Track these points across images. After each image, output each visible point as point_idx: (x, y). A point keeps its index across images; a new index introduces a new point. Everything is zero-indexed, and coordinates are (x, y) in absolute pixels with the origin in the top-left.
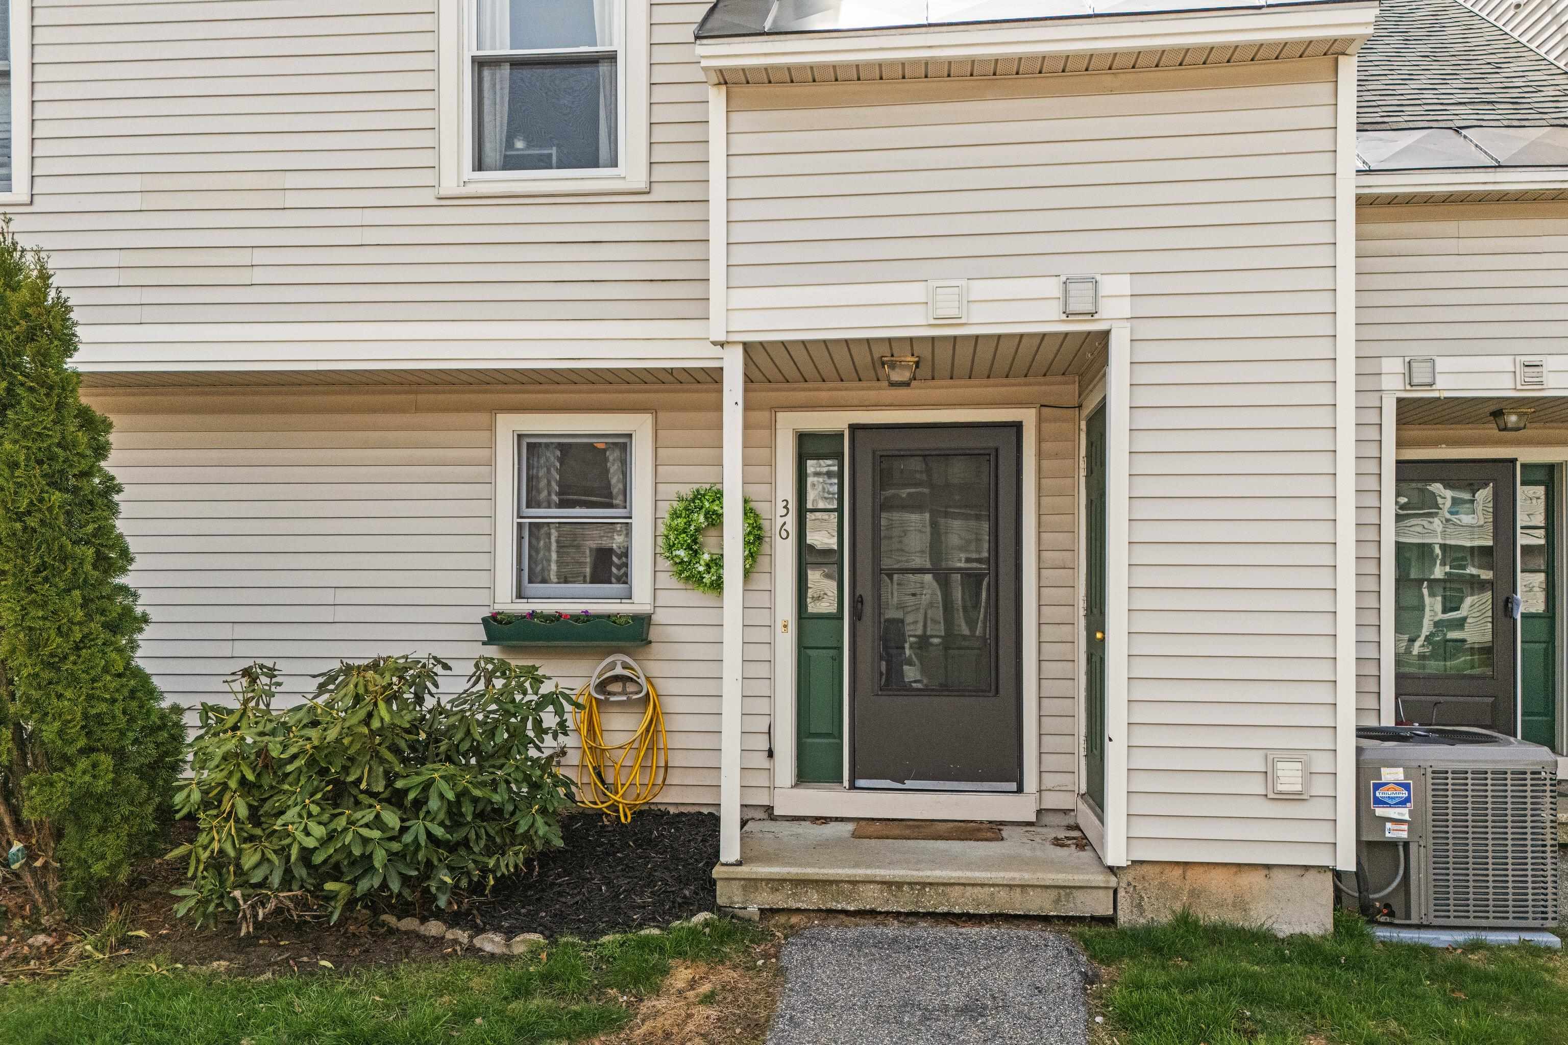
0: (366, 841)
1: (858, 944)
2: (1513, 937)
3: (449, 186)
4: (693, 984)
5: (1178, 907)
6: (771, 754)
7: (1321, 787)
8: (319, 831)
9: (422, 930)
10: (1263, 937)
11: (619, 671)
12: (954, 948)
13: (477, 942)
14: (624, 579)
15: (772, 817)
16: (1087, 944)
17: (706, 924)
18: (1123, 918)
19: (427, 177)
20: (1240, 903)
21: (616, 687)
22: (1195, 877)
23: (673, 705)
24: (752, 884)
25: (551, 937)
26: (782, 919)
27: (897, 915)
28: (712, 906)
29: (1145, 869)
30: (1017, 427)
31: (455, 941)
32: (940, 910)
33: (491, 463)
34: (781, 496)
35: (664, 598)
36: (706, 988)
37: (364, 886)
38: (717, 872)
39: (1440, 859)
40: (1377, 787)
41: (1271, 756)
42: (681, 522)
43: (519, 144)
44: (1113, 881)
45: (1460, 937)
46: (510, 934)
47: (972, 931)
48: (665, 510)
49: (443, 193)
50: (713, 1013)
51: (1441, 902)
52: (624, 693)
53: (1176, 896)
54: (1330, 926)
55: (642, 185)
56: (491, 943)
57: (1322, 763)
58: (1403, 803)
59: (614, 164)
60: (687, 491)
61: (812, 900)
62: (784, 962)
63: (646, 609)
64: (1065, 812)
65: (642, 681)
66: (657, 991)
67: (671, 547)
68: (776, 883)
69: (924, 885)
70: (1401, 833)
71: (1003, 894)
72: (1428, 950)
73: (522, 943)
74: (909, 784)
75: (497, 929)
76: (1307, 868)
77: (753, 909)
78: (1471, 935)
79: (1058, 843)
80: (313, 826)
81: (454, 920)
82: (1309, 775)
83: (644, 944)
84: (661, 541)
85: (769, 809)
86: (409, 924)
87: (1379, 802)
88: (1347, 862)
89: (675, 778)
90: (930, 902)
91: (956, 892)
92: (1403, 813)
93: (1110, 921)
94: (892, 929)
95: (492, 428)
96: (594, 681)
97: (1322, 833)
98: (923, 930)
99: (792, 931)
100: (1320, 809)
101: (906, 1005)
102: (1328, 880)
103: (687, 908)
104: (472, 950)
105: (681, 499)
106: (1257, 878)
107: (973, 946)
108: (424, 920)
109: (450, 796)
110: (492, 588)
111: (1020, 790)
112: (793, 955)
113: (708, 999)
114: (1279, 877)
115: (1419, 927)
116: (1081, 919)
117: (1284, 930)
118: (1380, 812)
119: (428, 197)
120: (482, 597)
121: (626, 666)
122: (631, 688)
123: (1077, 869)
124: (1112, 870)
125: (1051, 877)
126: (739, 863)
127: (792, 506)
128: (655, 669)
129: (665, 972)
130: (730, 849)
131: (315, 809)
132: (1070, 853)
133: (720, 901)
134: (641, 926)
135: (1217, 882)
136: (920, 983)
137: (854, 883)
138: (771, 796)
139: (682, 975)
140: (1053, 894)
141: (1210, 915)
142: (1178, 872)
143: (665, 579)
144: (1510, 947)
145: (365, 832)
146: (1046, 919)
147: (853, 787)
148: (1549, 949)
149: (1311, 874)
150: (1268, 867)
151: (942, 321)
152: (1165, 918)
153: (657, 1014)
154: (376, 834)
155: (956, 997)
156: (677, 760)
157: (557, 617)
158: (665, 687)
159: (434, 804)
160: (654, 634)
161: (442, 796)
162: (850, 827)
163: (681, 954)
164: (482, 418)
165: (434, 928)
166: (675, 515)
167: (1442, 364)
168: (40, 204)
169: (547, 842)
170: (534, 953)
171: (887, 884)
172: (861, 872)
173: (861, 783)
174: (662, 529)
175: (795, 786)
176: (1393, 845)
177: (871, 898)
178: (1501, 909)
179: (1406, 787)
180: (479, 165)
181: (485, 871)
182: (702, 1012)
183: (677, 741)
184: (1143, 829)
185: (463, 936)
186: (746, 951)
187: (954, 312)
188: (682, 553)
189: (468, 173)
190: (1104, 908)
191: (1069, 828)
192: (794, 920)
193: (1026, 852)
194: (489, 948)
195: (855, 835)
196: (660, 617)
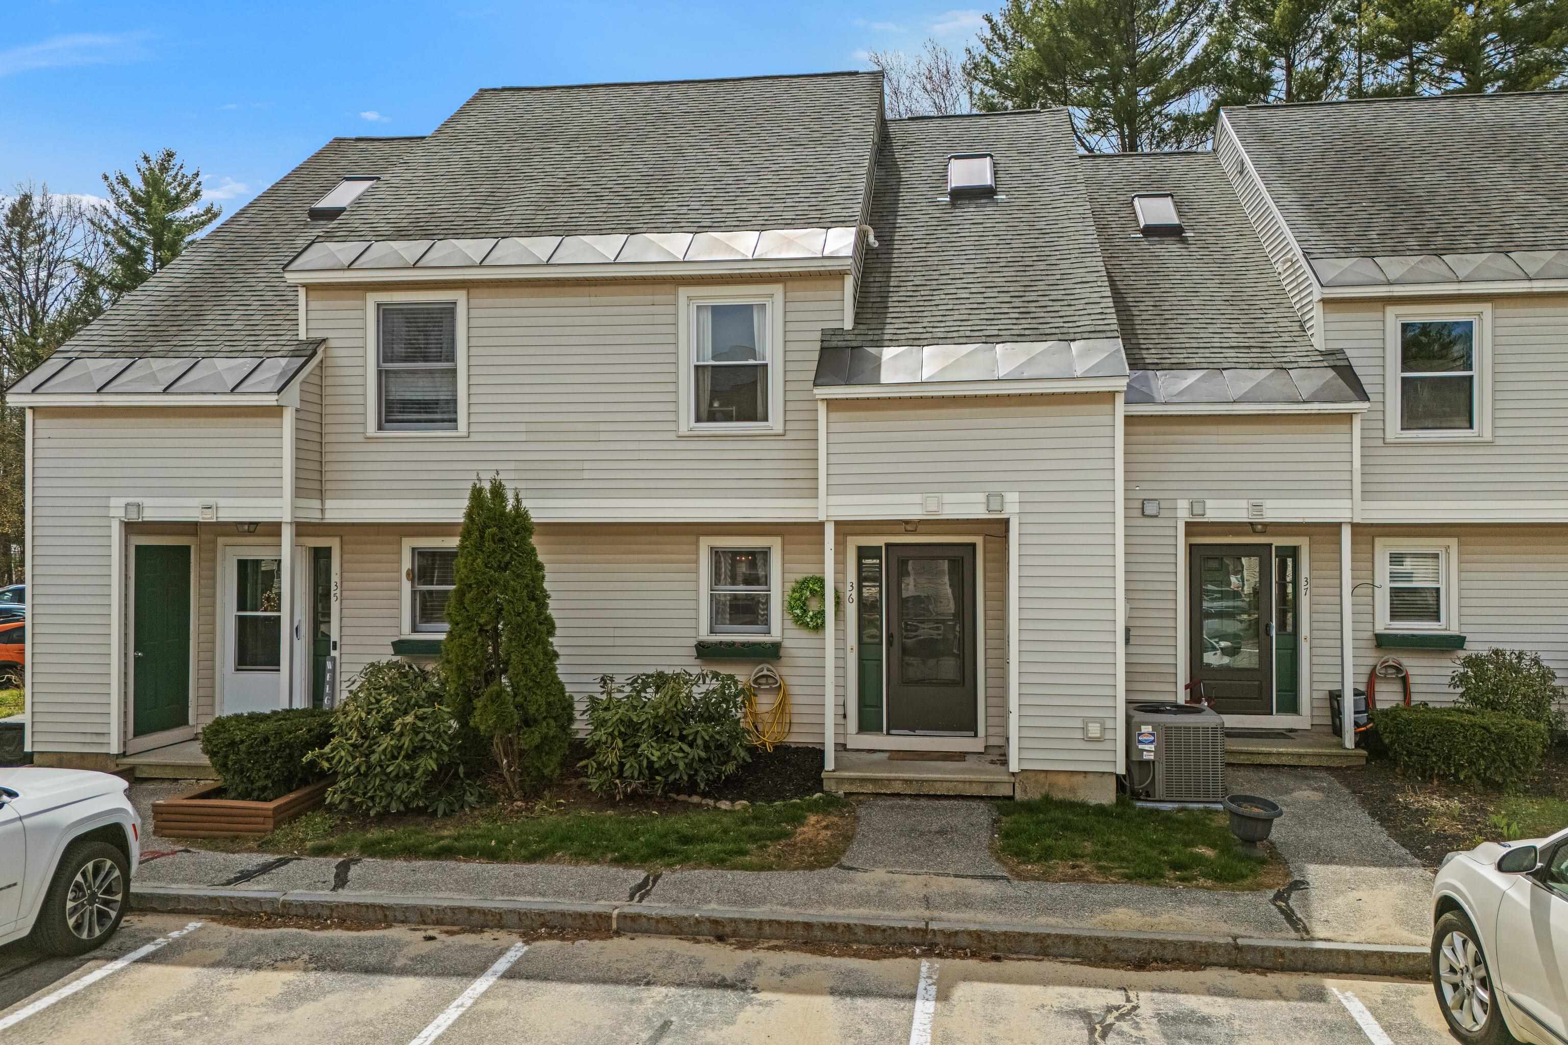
0: (676, 758)
1: (892, 807)
2: (1201, 806)
3: (683, 430)
4: (818, 822)
5: (1043, 792)
6: (845, 716)
7: (1109, 735)
8: (657, 754)
9: (690, 800)
10: (1083, 805)
11: (765, 672)
12: (935, 809)
13: (718, 804)
14: (767, 622)
15: (846, 750)
16: (999, 808)
17: (820, 798)
18: (1019, 796)
19: (672, 427)
20: (1073, 790)
21: (763, 681)
22: (1052, 778)
23: (795, 690)
24: (840, 781)
25: (752, 802)
26: (855, 797)
27: (910, 796)
28: (822, 791)
29: (1029, 774)
30: (974, 545)
31: (707, 805)
32: (932, 793)
33: (697, 561)
34: (849, 580)
35: (788, 634)
36: (824, 823)
37: (671, 778)
38: (823, 775)
39: (1169, 770)
40: (1140, 735)
41: (1087, 721)
42: (797, 595)
43: (716, 404)
44: (1013, 780)
45: (1176, 806)
46: (733, 801)
47: (945, 803)
48: (789, 586)
49: (680, 434)
50: (829, 833)
51: (1169, 788)
52: (767, 684)
53: (1043, 786)
54: (1114, 801)
55: (781, 432)
56: (724, 805)
57: (1109, 724)
58: (1152, 742)
59: (766, 419)
60: (800, 577)
61: (870, 788)
62: (858, 814)
63: (779, 639)
64: (1000, 747)
65: (778, 678)
66: (803, 825)
67: (792, 608)
68: (852, 780)
69: (923, 781)
70: (1150, 757)
71: (960, 785)
72: (1157, 811)
73: (740, 804)
74: (918, 732)
75: (727, 799)
76: (1104, 773)
77: (841, 792)
78: (1181, 805)
79: (992, 762)
80: (654, 752)
81: (704, 795)
82: (1104, 729)
83: (794, 805)
84: (786, 604)
85: (844, 745)
86: (682, 797)
87: (1140, 742)
88: (1121, 770)
89: (795, 729)
90: (925, 790)
91: (938, 785)
92: (1152, 747)
93: (1011, 798)
94: (907, 802)
95: (697, 543)
96: (753, 678)
97: (1109, 757)
98: (923, 802)
99: (860, 803)
100: (1108, 746)
101: (913, 830)
102: (1114, 778)
103: (811, 791)
104: (716, 808)
105: (797, 582)
106: (1080, 778)
107: (945, 809)
108: (690, 796)
109: (707, 738)
110: (697, 628)
111: (976, 736)
112: (862, 811)
113: (826, 828)
114: (1090, 778)
115: (1160, 801)
116: (998, 798)
117: (1093, 802)
118: (1141, 746)
119: (672, 436)
120: (692, 633)
121: (768, 670)
122: (771, 681)
123: (998, 774)
124: (1013, 774)
125: (984, 777)
126: (834, 771)
127: (855, 585)
128: (784, 671)
129: (805, 817)
130: (830, 764)
131: (654, 744)
132: (998, 767)
133: (826, 788)
134: (791, 798)
135: (1062, 780)
136: (920, 822)
137: (889, 780)
138: (845, 739)
139: (813, 819)
140: (984, 785)
141: (1058, 796)
142: (1043, 775)
143: (789, 624)
144: (1199, 810)
145: (676, 754)
146: (981, 798)
147: (888, 734)
148: (1217, 811)
149: (1106, 776)
150: (1085, 772)
151: (929, 513)
152: (1037, 797)
153: (804, 833)
154: (681, 755)
155: (935, 827)
156: (795, 720)
157: (732, 644)
158: (790, 681)
159: (700, 742)
160: (782, 652)
161: (703, 738)
162: (887, 755)
163: (811, 811)
164: (692, 538)
165: (696, 799)
166: (794, 591)
167: (1209, 503)
168: (474, 437)
169: (744, 760)
170: (745, 809)
171: (906, 781)
172: (893, 775)
173: (893, 732)
174: (787, 598)
175: (858, 733)
176: (1148, 762)
177: (898, 788)
178: (1197, 791)
179: (1153, 735)
180: (698, 419)
181: (720, 772)
182: (824, 832)
183: (795, 710)
184: (1026, 755)
185: (711, 802)
186: (840, 810)
187: (935, 509)
188: (798, 611)
189: (693, 424)
190: (1008, 792)
191: (1001, 755)
192: (861, 798)
193: (975, 766)
194: (723, 807)
195: (890, 758)
196: (786, 643)
